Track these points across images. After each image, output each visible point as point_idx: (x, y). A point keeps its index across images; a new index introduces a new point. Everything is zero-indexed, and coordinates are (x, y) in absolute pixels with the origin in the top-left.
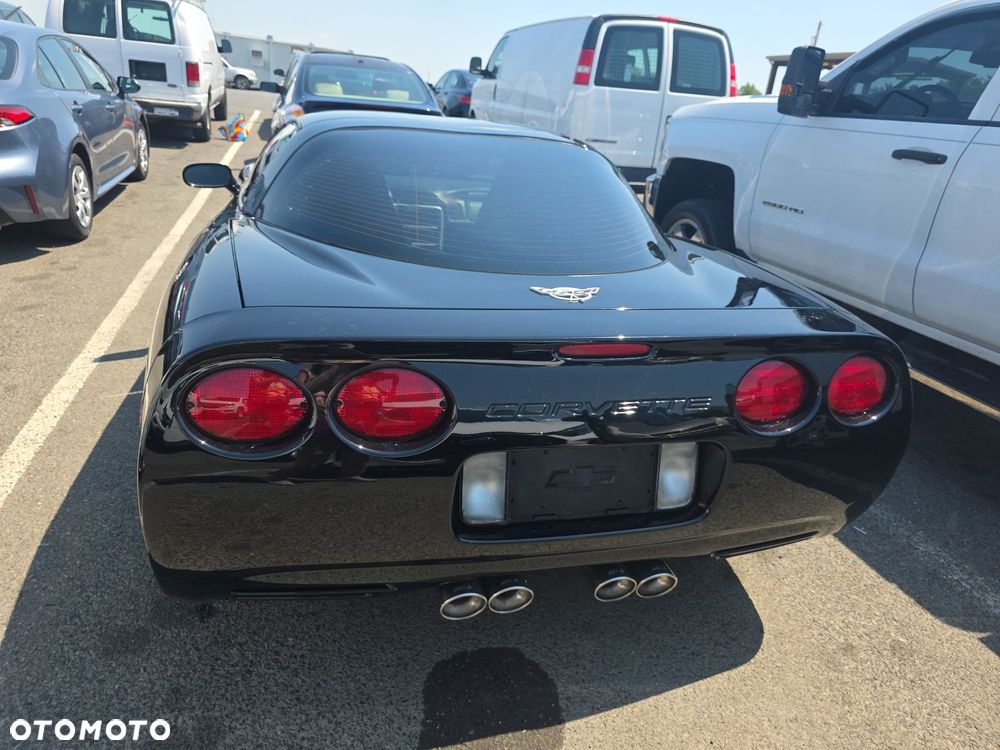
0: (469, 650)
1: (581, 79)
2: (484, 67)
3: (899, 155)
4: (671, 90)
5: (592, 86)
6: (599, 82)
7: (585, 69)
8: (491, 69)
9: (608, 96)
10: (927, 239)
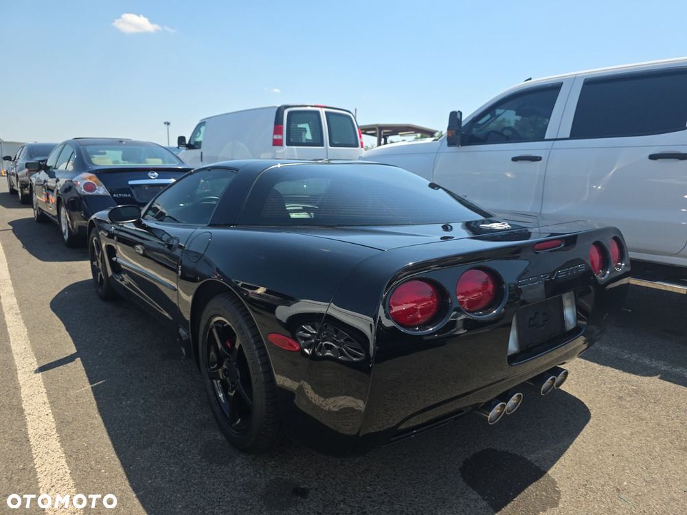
0: (469, 457)
1: (277, 143)
2: (187, 142)
3: (515, 159)
4: (330, 146)
5: (285, 147)
6: (289, 144)
7: (279, 137)
8: (192, 143)
9: (295, 150)
10: (542, 198)
